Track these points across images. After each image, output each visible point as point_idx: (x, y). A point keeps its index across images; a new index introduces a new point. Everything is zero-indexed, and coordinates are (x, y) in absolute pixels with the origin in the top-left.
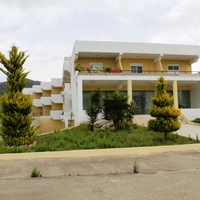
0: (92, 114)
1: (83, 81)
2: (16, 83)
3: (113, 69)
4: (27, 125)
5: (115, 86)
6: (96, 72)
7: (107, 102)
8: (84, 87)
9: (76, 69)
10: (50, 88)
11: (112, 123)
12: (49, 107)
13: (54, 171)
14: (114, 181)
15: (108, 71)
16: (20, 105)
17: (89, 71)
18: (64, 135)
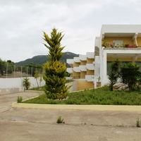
0: (113, 78)
1: (107, 54)
2: (55, 55)
3: (130, 45)
4: (62, 84)
5: (132, 58)
6: (117, 48)
7: (124, 70)
8: (108, 58)
9: (103, 46)
10: (85, 59)
11: (127, 86)
12: (85, 73)
13: (75, 120)
14: (118, 132)
15: (127, 46)
16: (57, 71)
17: (112, 46)
18: (90, 93)
